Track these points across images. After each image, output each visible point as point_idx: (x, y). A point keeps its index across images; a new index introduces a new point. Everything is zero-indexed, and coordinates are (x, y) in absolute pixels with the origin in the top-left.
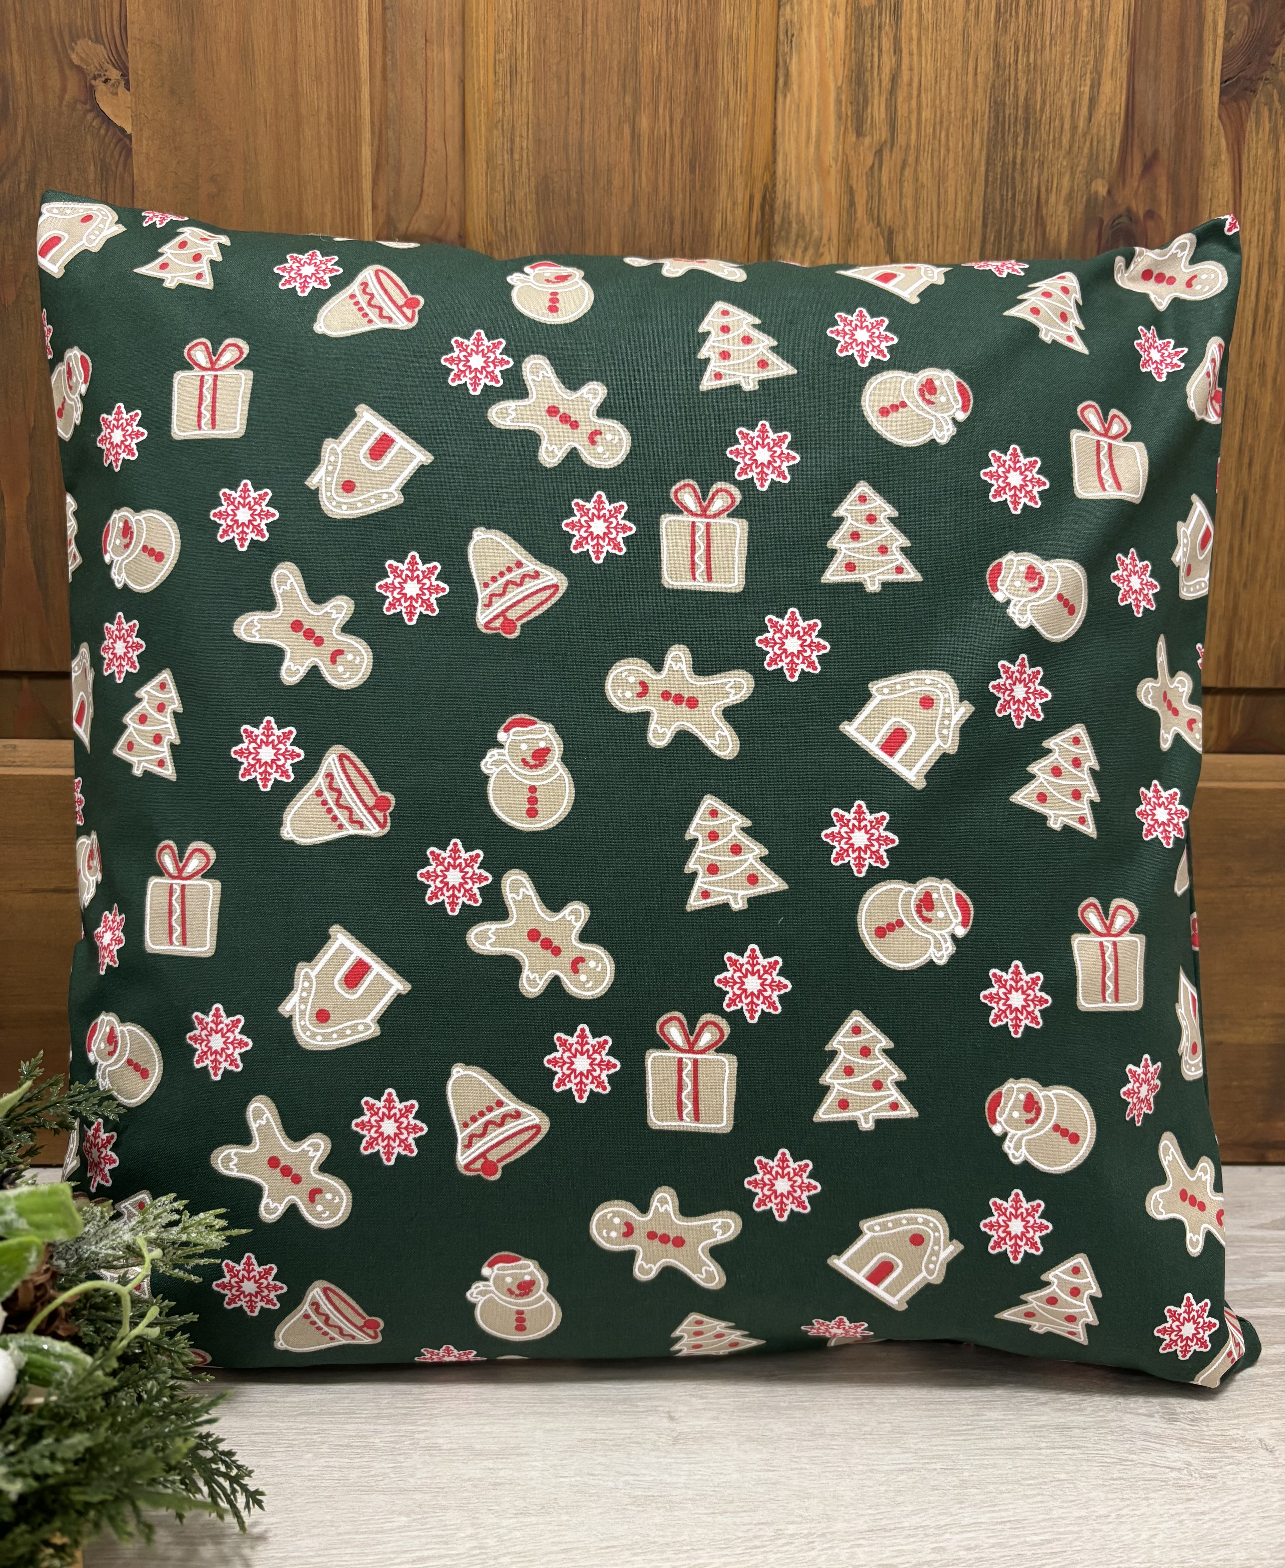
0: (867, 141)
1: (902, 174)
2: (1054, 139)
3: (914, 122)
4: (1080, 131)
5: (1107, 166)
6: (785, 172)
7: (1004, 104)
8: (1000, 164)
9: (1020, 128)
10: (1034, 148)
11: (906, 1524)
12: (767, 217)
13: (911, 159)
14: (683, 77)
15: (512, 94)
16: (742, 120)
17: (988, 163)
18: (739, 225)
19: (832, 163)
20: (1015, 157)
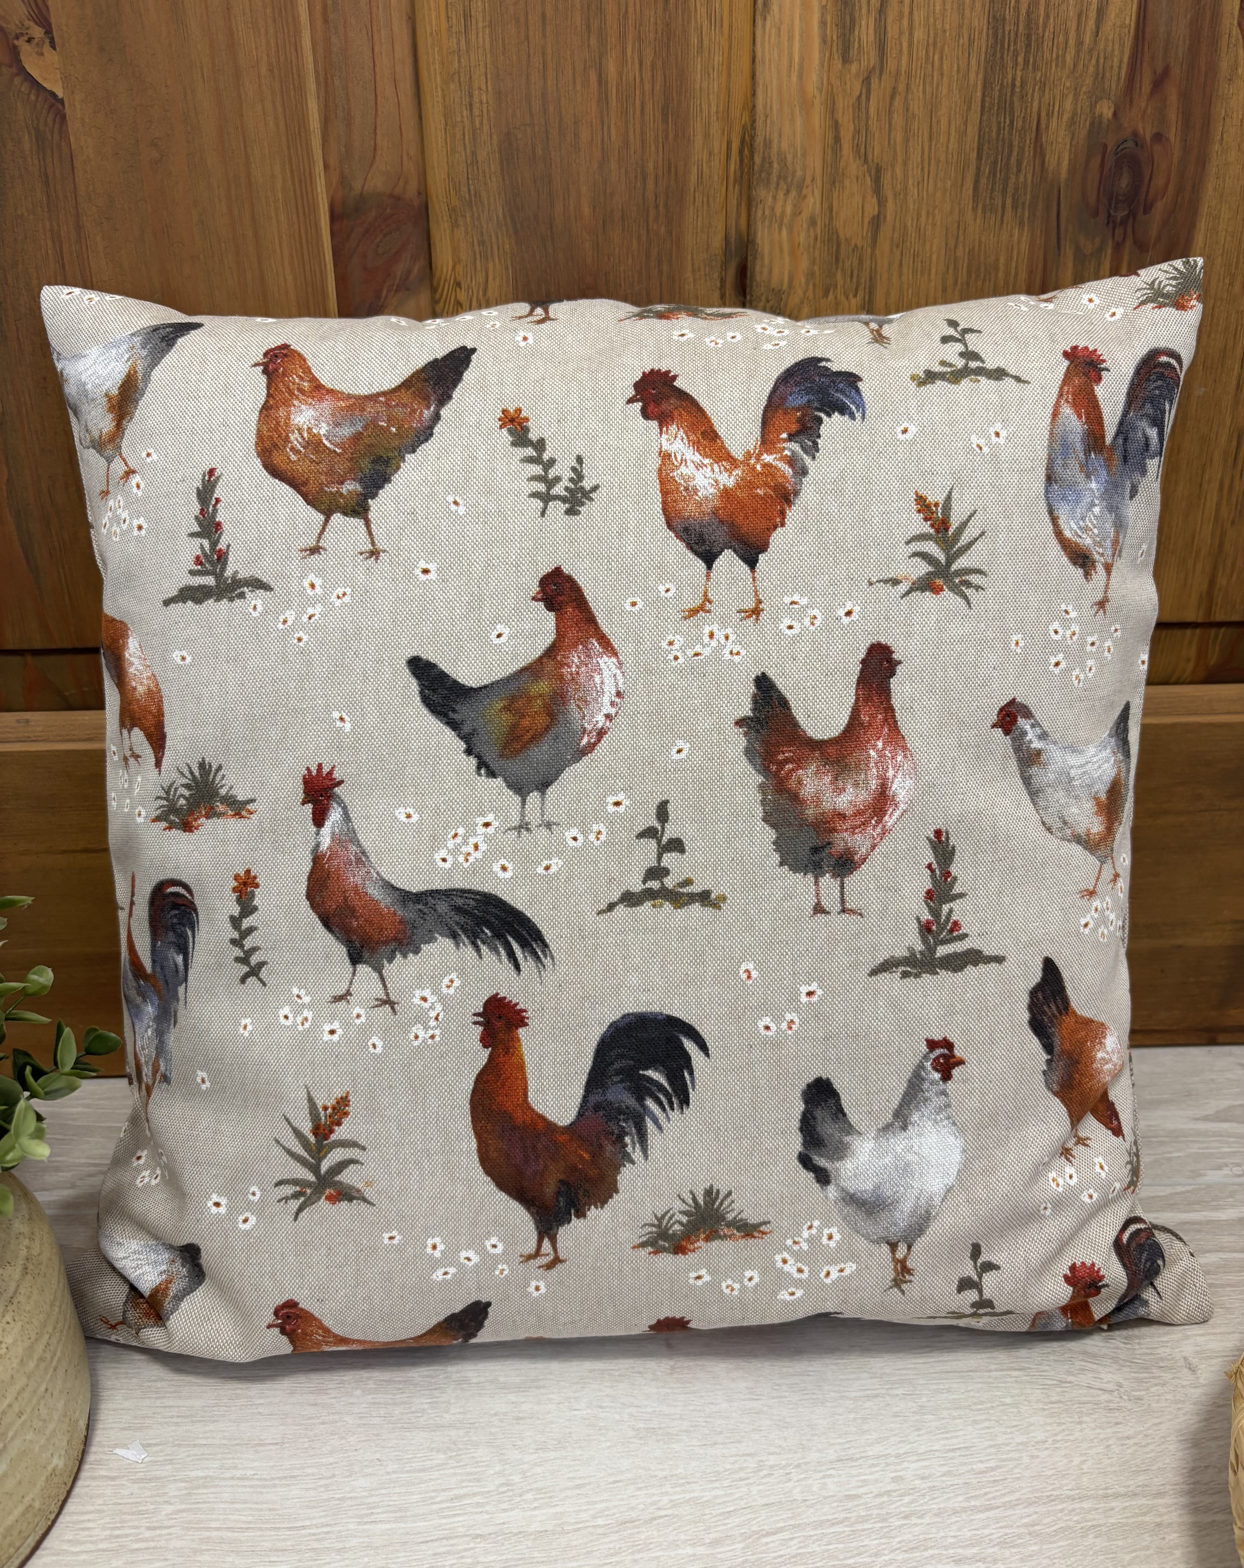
0: (854, 67)
1: (891, 104)
2: (1058, 56)
3: (905, 45)
4: (1086, 47)
5: (1114, 86)
6: (765, 107)
7: (1004, 19)
8: (997, 88)
9: (1021, 45)
10: (1035, 69)
11: (870, 1453)
12: (746, 161)
13: (901, 87)
14: (652, 13)
15: (468, 42)
16: (717, 59)
17: (984, 87)
18: (716, 178)
19: (817, 94)
20: (1014, 79)
